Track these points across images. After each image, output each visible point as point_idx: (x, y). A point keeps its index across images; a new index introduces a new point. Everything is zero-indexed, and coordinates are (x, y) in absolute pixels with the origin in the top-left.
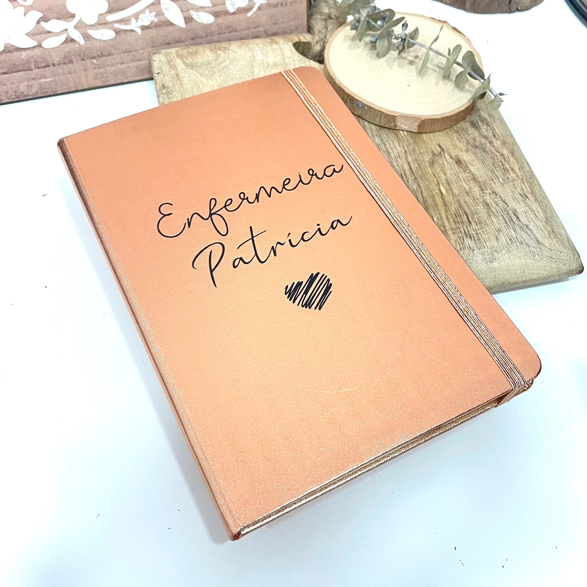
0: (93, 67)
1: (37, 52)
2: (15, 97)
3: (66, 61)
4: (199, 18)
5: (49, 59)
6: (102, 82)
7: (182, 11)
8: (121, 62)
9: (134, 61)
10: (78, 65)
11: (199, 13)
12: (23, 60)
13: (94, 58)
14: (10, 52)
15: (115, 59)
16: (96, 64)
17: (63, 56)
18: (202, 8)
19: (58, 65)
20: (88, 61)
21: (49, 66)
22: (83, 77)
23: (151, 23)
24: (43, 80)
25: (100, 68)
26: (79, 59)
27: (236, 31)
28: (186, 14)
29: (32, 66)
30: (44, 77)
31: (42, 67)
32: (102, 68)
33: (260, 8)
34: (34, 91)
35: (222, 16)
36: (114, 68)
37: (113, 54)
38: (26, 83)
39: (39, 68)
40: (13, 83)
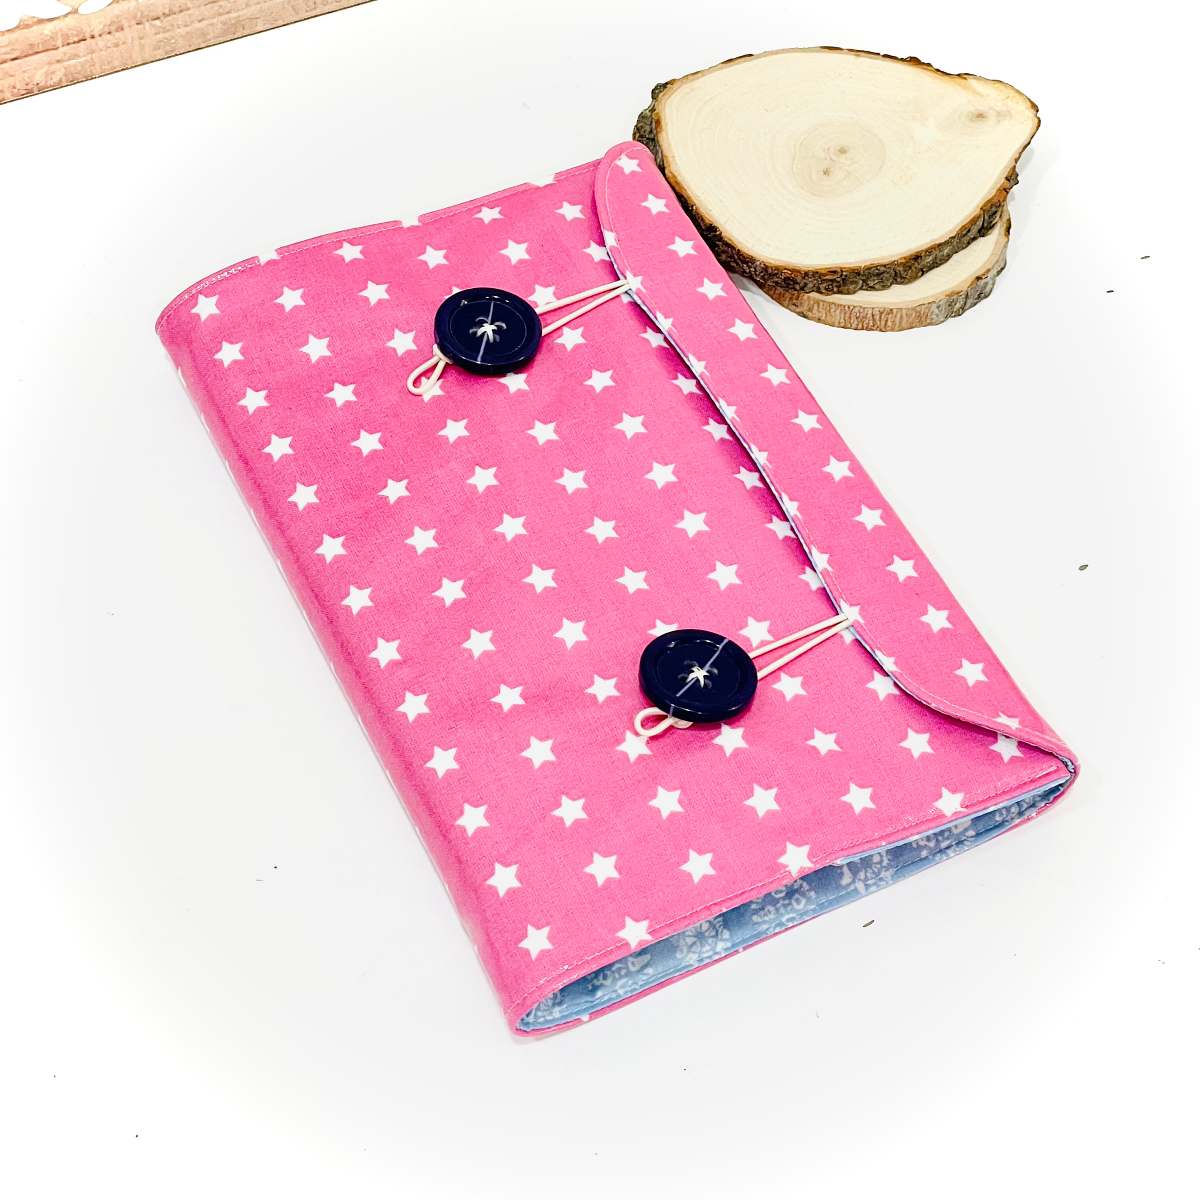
0: (153, 31)
1: (70, 21)
2: (24, 92)
3: (113, 28)
5: (85, 29)
6: (166, 53)
8: (200, 18)
9: (220, 14)
10: (130, 34)
12: (47, 35)
13: (158, 18)
14: (27, 26)
15: (190, 15)
16: (160, 27)
17: (109, 23)
19: (100, 35)
20: (147, 25)
21: (85, 40)
22: (137, 48)
24: (73, 62)
25: (166, 31)
26: (134, 22)
29: (59, 43)
30: (76, 56)
31: (74, 43)
32: (168, 31)
34: (56, 79)
36: (188, 29)
37: (188, 9)
38: (45, 68)
39: (68, 44)
40: (24, 72)
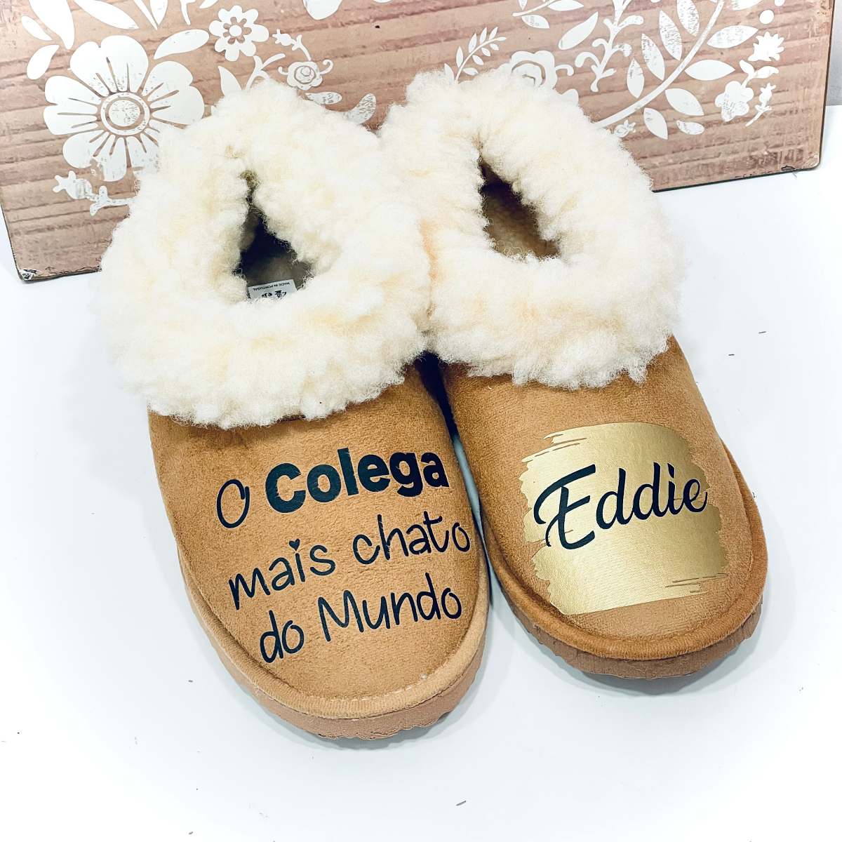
4: (686, 129)
7: (666, 122)
11: (687, 124)
18: (691, 118)
23: (627, 135)
27: (729, 142)
28: (671, 125)
33: (762, 117)
35: (715, 125)
